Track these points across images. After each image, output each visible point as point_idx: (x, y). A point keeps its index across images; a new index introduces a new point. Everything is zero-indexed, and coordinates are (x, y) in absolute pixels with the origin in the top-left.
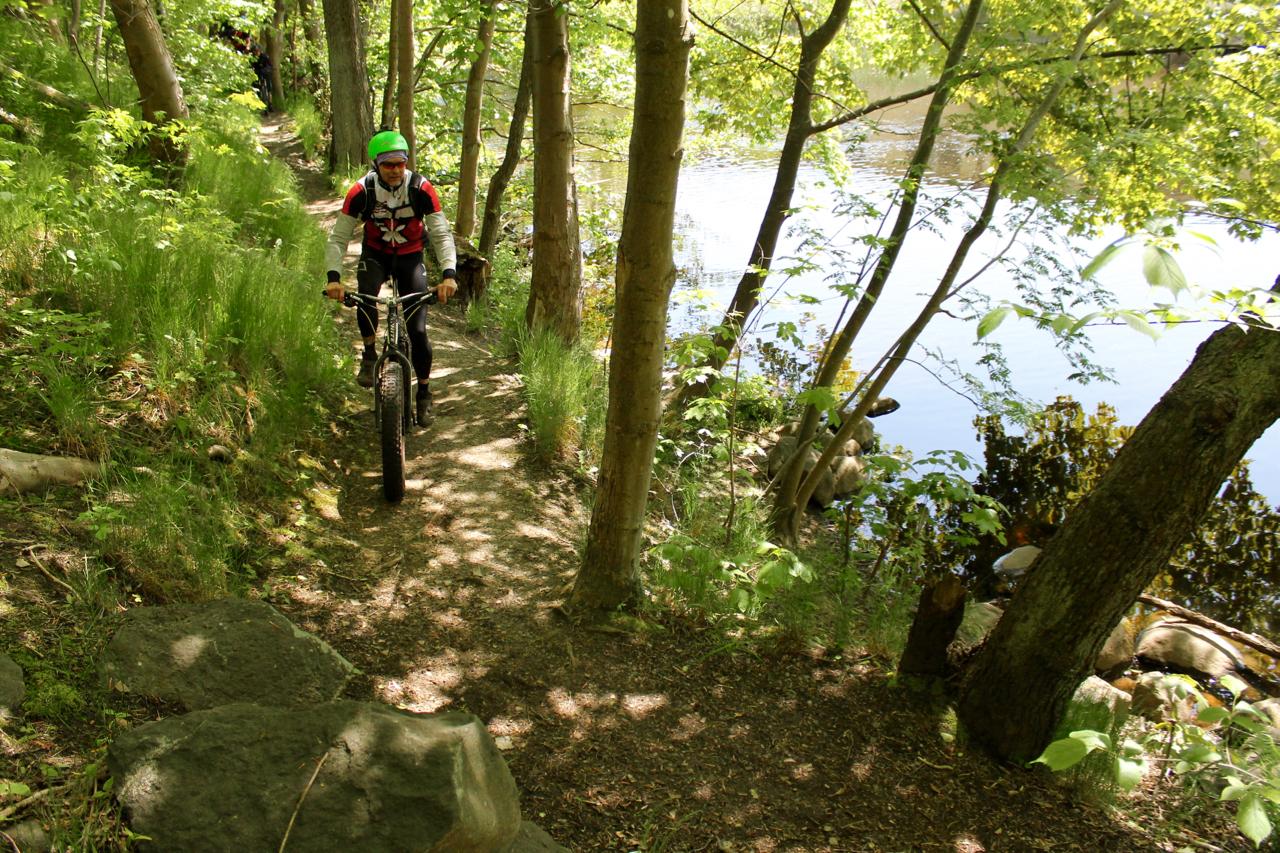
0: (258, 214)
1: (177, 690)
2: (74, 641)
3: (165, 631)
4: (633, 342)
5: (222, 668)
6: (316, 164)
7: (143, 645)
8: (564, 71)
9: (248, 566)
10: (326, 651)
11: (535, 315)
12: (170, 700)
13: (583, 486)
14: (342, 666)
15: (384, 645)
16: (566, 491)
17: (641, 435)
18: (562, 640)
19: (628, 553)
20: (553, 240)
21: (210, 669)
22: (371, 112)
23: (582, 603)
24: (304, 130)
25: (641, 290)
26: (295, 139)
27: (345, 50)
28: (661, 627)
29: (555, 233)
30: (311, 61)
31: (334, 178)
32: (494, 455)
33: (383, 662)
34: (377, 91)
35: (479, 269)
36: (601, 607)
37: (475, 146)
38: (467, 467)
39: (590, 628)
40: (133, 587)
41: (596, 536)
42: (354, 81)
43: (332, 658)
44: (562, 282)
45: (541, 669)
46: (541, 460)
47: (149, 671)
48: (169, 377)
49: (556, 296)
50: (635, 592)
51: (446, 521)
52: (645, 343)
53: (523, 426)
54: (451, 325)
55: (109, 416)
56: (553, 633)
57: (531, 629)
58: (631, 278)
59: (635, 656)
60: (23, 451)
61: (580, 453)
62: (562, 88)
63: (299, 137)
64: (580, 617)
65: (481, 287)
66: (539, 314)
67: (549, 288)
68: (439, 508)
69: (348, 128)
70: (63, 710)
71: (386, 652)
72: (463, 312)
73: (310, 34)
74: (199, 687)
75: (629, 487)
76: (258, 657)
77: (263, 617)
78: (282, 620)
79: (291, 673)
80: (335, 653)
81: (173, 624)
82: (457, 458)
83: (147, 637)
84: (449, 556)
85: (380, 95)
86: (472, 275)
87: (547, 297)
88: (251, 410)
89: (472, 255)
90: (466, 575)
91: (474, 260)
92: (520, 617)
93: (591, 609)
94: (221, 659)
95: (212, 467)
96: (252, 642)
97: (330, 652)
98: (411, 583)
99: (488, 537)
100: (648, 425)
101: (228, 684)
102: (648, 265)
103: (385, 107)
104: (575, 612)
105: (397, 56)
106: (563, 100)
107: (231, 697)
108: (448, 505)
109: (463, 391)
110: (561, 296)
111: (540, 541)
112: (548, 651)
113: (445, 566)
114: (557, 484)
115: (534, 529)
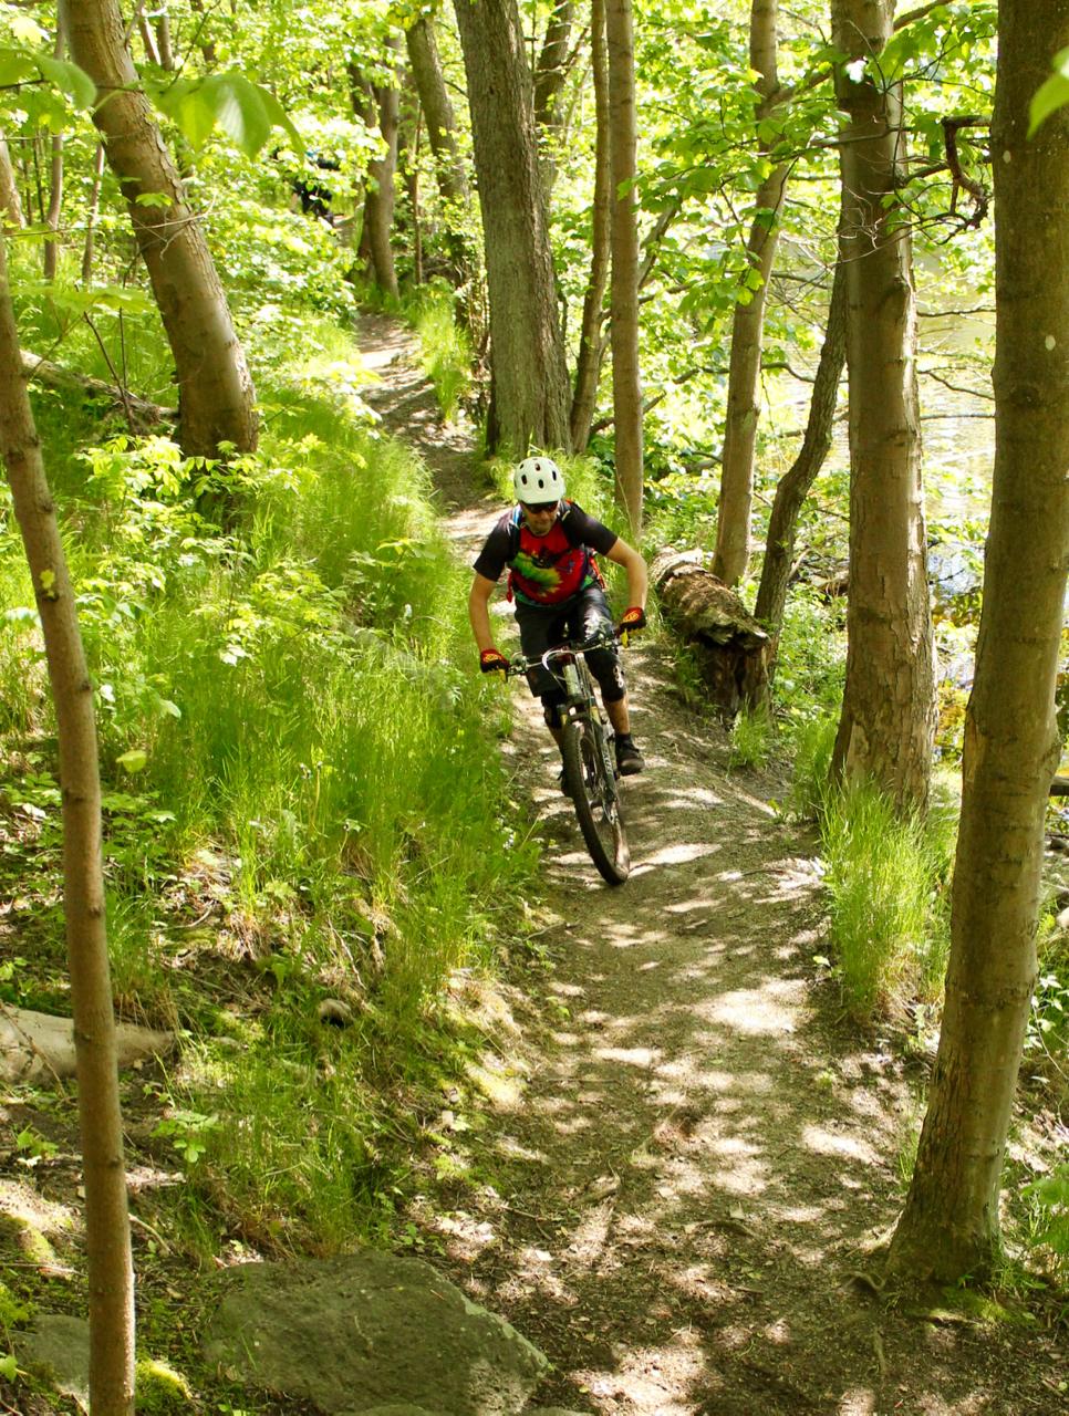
0: (371, 562)
1: (305, 1382)
2: (169, 1308)
3: (288, 1298)
4: (988, 860)
5: (367, 1354)
6: (460, 429)
7: (260, 1317)
8: (904, 322)
9: (382, 1196)
10: (509, 1337)
11: (851, 752)
12: (298, 1397)
13: (919, 1067)
14: (533, 1358)
15: (587, 1325)
16: (890, 1076)
17: (1001, 1007)
18: (867, 1330)
19: (978, 1192)
20: (883, 621)
21: (350, 1354)
22: (560, 337)
23: (902, 1272)
24: (439, 364)
25: (1002, 778)
26: (422, 383)
27: (514, 233)
28: (1029, 1316)
29: (885, 609)
30: (449, 232)
31: (496, 466)
32: (768, 1008)
33: (587, 1352)
34: (571, 299)
35: (756, 651)
36: (932, 1279)
37: (749, 415)
38: (725, 1029)
39: (914, 1312)
40: (229, 1229)
41: (928, 1165)
42: (531, 291)
43: (518, 1347)
44: (899, 694)
45: (831, 1374)
46: (850, 1021)
47: (269, 1354)
48: (259, 888)
49: (888, 720)
50: (988, 1257)
51: (688, 1120)
52: (1008, 862)
53: (821, 960)
54: (703, 757)
55: (168, 951)
56: (854, 1317)
57: (819, 1309)
58: (985, 759)
59: (982, 1361)
60: (60, 1015)
61: (919, 1009)
62: (900, 352)
63: (430, 380)
64: (898, 1294)
65: (759, 681)
66: (857, 753)
67: (874, 706)
68: (676, 1099)
69: (521, 373)
70: (165, 1402)
71: (590, 1337)
72: (728, 727)
73: (447, 186)
74: (335, 1380)
75: (982, 1088)
76: (415, 1340)
77: (421, 1283)
78: (448, 1288)
79: (461, 1366)
80: (521, 1339)
81: (298, 1289)
82: (709, 1015)
83: (265, 1306)
84: (692, 1180)
85: (576, 303)
86: (742, 663)
87: (871, 722)
88: (379, 937)
89: (743, 625)
90: (716, 1212)
91: (746, 635)
92: (801, 1289)
93: (917, 1282)
94: (365, 1342)
95: (325, 1035)
96: (406, 1319)
97: (515, 1337)
98: (630, 1223)
99: (755, 1150)
100: (1013, 992)
101: (375, 1378)
102: (1014, 739)
103: (586, 329)
104: (890, 1286)
105: (608, 236)
106: (901, 374)
107: (378, 1395)
108: (692, 1093)
109: (721, 890)
110: (896, 720)
111: (838, 1162)
112: (845, 1347)
113: (686, 1197)
114: (875, 1062)
115: (828, 1138)
